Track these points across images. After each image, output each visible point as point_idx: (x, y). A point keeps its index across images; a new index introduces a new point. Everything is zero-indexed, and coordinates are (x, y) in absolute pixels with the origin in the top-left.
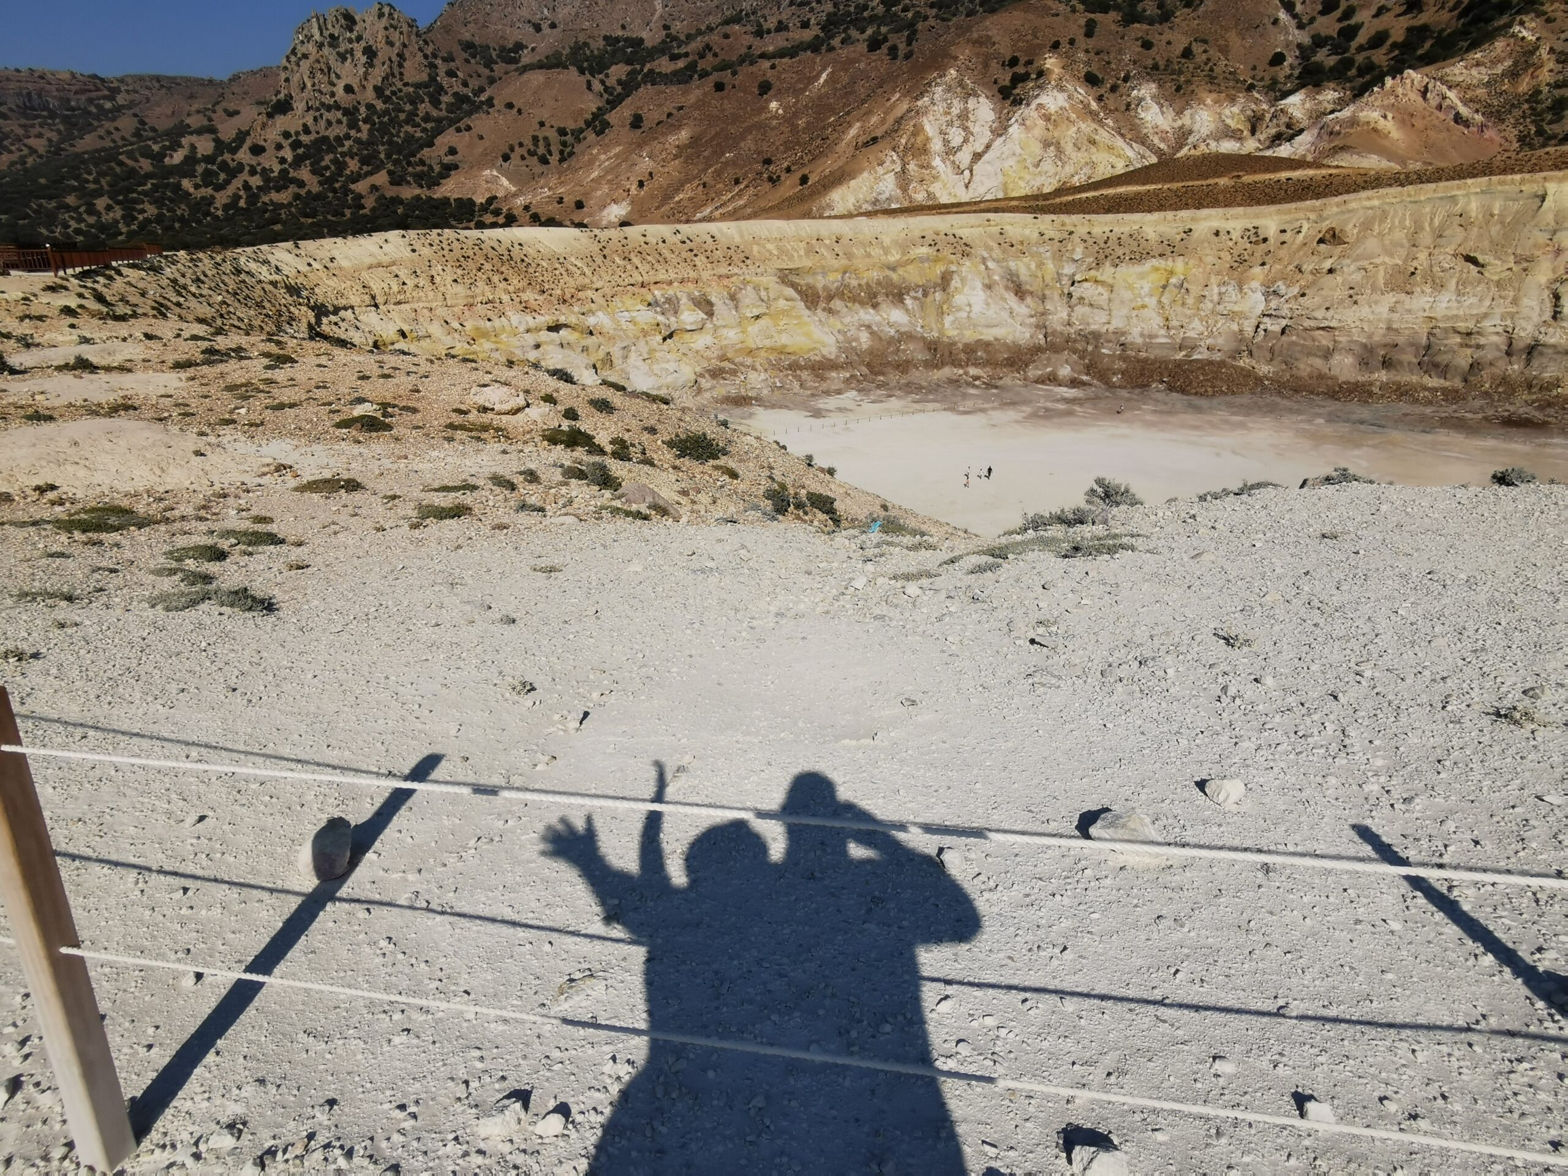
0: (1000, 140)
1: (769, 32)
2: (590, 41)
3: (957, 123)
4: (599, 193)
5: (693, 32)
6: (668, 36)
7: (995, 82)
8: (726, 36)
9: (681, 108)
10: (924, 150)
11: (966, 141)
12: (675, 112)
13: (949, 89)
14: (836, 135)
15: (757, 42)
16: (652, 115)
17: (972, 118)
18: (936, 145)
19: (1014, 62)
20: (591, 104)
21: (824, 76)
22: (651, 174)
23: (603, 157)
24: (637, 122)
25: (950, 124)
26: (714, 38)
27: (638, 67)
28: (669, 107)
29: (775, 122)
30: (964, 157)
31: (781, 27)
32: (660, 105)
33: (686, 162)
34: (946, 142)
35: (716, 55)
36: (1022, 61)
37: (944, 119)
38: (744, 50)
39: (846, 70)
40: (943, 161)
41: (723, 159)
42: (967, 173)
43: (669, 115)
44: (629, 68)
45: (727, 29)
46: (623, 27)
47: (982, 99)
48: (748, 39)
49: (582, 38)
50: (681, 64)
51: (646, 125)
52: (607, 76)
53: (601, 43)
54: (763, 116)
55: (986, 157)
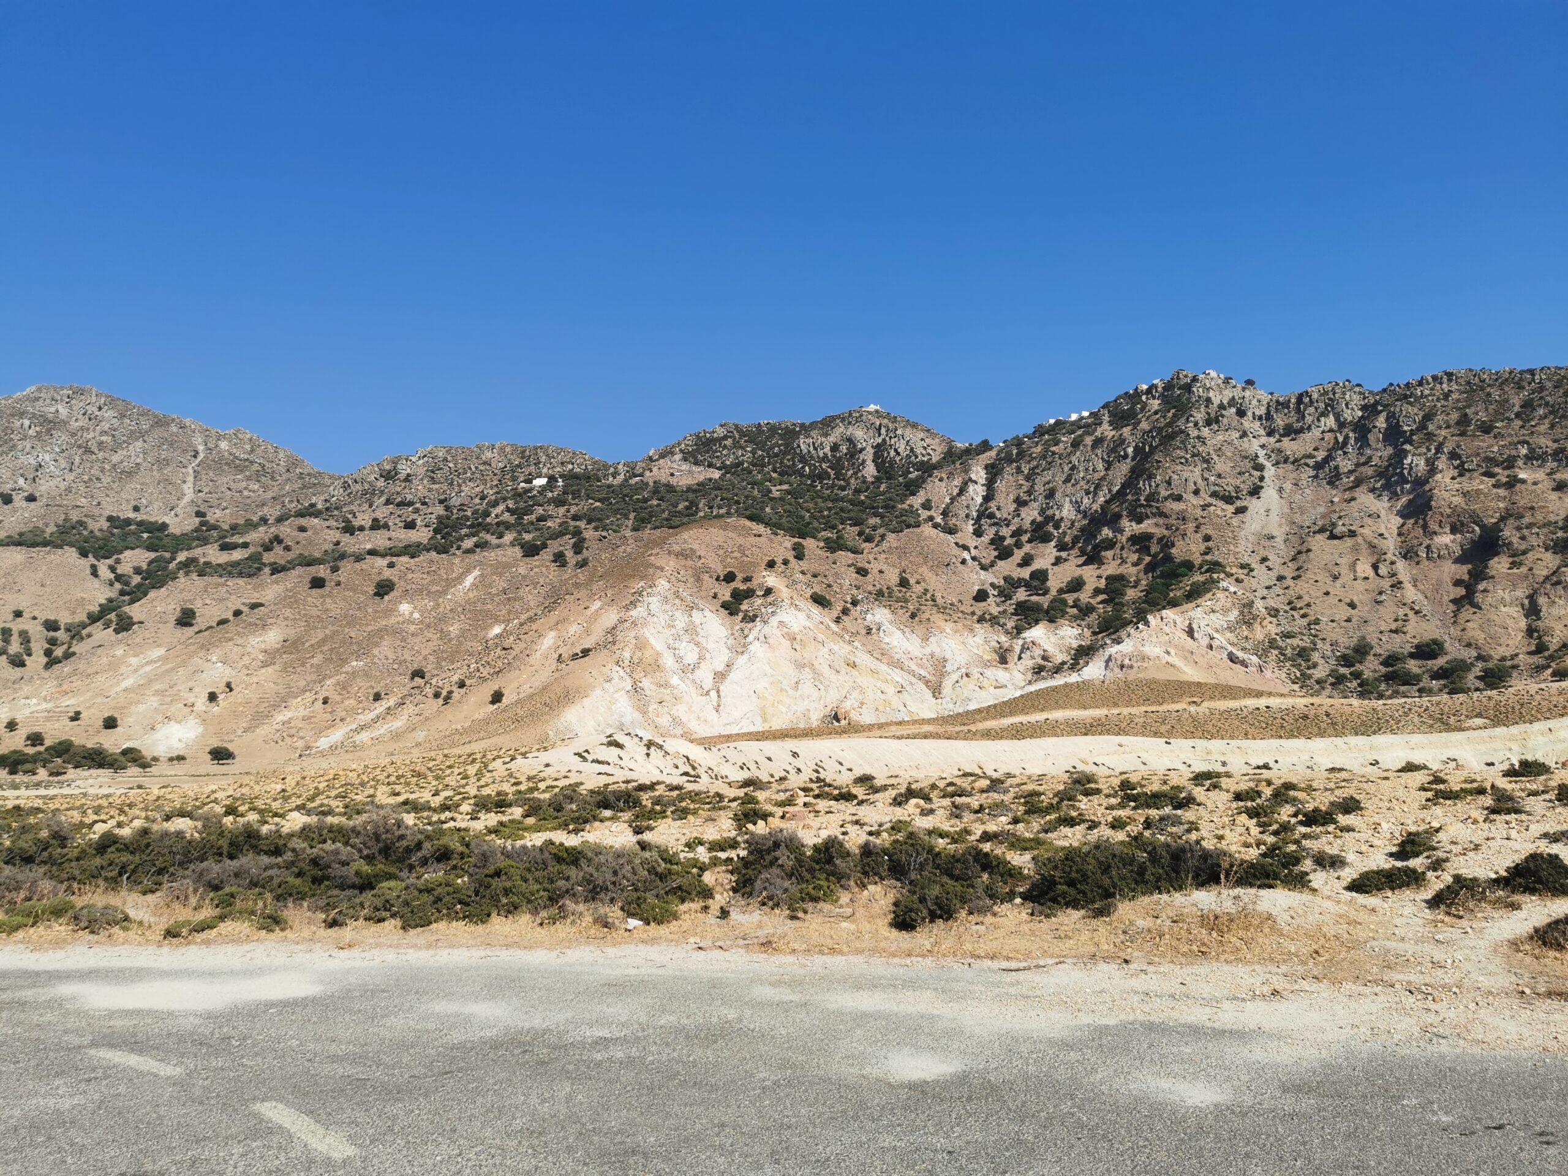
0: (742, 660)
1: (361, 529)
2: (89, 521)
3: (686, 638)
4: (141, 708)
5: (241, 521)
6: (202, 524)
7: (715, 597)
8: (302, 529)
9: (254, 606)
10: (656, 666)
11: (701, 658)
12: (245, 609)
13: (666, 600)
14: (522, 645)
15: (346, 539)
16: (208, 612)
17: (702, 633)
18: (668, 661)
19: (730, 578)
20: (98, 593)
21: (469, 580)
22: (229, 685)
23: (134, 661)
24: (186, 619)
25: (677, 638)
26: (286, 530)
27: (167, 555)
28: (235, 603)
29: (412, 628)
30: (705, 675)
31: (376, 525)
32: (222, 600)
33: (284, 670)
34: (679, 659)
35: (288, 548)
36: (740, 576)
37: (668, 633)
38: (329, 547)
39: (501, 575)
40: (681, 679)
41: (347, 668)
42: (713, 694)
43: (237, 613)
44: (153, 555)
45: (303, 521)
46: (136, 509)
47: (707, 613)
48: (335, 535)
49: (75, 516)
50: (237, 555)
51: (200, 622)
52: (118, 561)
53: (106, 525)
54: (393, 620)
55: (733, 676)
